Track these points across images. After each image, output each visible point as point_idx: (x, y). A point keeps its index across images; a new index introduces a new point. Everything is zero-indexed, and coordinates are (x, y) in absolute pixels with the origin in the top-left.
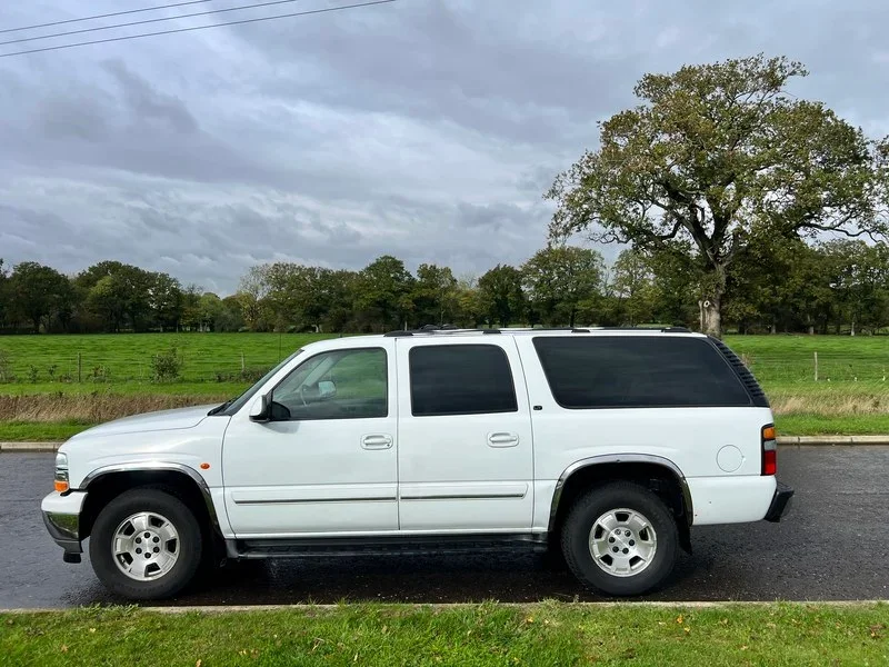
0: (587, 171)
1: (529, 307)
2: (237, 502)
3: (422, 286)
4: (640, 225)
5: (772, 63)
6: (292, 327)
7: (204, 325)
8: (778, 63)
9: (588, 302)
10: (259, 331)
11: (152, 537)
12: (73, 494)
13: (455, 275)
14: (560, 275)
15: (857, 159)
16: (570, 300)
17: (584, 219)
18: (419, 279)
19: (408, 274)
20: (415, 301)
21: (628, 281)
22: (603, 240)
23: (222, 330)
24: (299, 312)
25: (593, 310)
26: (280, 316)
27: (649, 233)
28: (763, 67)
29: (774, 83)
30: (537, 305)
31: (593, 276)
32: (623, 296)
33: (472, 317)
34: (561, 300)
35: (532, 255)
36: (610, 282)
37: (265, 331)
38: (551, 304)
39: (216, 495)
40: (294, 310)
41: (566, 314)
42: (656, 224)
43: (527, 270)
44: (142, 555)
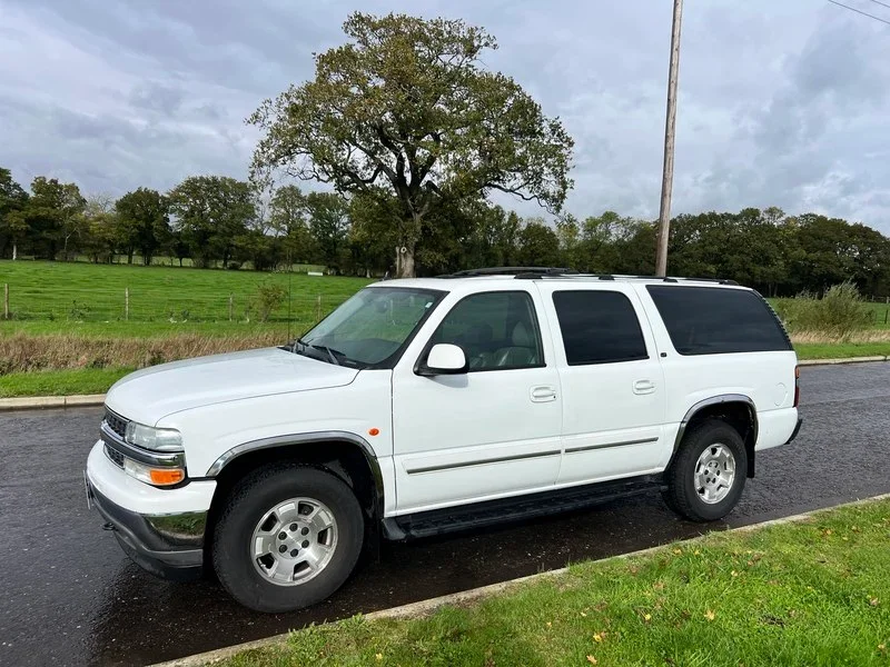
0: (295, 100)
1: (178, 238)
2: (410, 472)
3: (36, 203)
4: (345, 166)
5: (471, 31)
8: (477, 34)
9: (243, 237)
11: (299, 529)
12: (192, 484)
13: (84, 194)
14: (213, 206)
15: (533, 134)
16: (224, 234)
17: (288, 152)
18: (32, 195)
19: (17, 186)
20: (29, 221)
21: (286, 218)
22: (302, 176)
25: (249, 246)
27: (354, 176)
28: (463, 33)
29: (471, 51)
30: (187, 237)
31: (249, 212)
32: (280, 234)
33: (106, 246)
34: (214, 233)
35: (181, 181)
36: (266, 218)
38: (203, 236)
39: (385, 466)
41: (220, 250)
42: (360, 167)
43: (175, 198)
44: (287, 554)
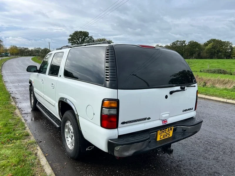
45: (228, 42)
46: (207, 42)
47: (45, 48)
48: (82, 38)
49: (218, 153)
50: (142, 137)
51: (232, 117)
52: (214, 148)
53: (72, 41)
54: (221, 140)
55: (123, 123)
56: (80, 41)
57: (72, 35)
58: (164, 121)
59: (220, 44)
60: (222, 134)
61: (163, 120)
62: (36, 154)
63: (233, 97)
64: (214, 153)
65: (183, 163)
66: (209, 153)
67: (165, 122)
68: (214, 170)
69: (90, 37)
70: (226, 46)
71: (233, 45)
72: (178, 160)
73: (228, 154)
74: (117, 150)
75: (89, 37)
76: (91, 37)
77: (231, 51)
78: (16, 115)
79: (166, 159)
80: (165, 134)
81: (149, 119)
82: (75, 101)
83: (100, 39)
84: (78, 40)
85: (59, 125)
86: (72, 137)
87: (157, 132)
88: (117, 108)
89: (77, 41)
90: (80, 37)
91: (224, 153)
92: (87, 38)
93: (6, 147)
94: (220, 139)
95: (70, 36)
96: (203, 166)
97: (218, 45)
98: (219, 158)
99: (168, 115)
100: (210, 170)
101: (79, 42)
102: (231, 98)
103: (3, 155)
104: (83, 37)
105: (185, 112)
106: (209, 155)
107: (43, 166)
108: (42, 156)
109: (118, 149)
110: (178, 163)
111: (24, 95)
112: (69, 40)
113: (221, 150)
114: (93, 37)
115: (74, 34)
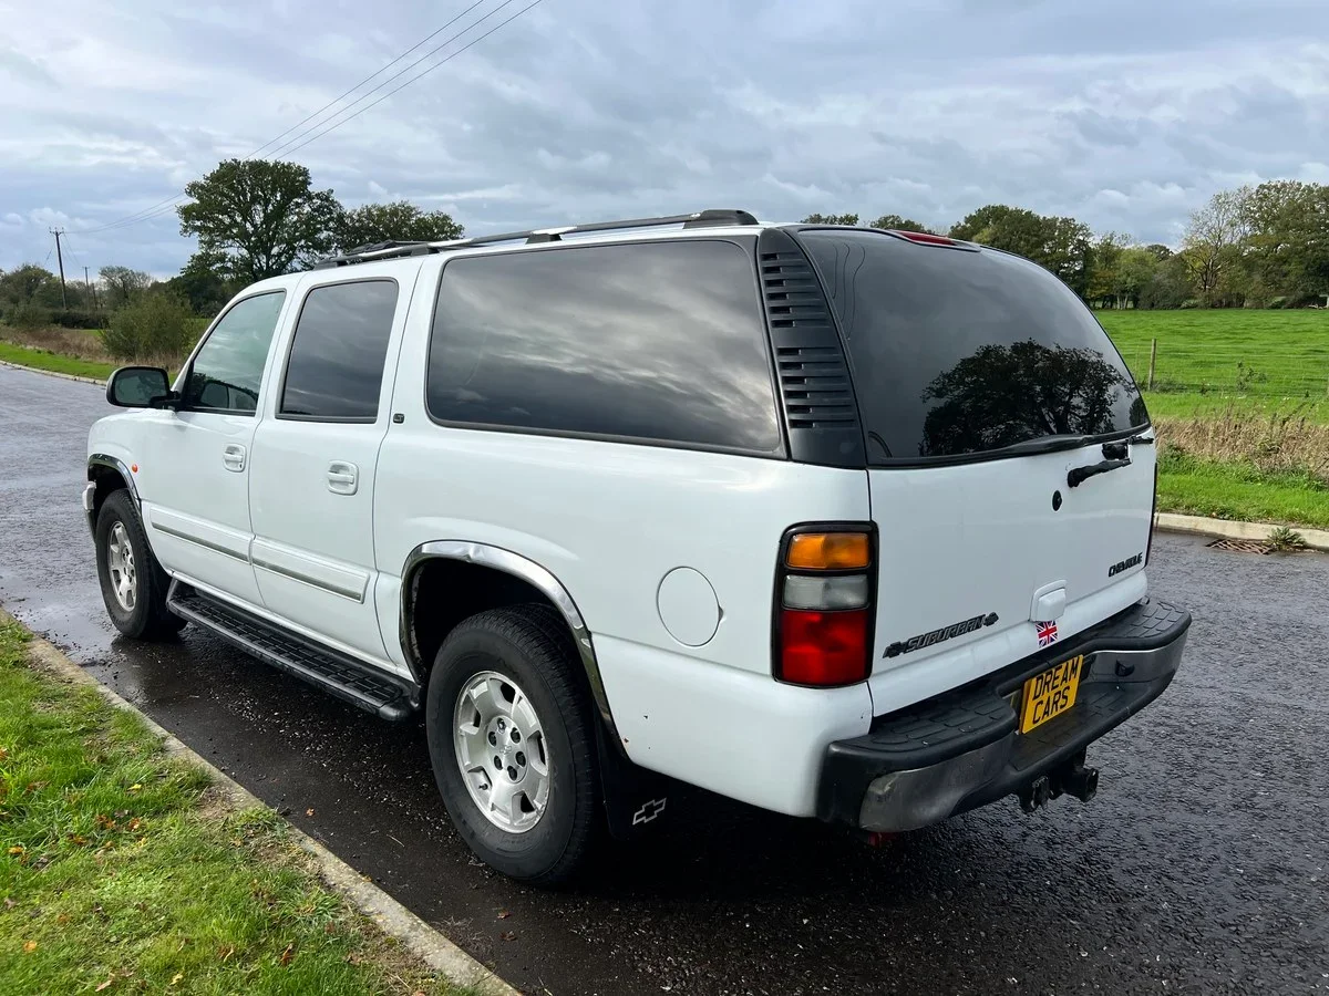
2: (153, 526)
6: (1280, 299)
7: (1122, 299)
10: (1213, 307)
23: (1152, 306)
24: (1294, 268)
26: (1257, 278)
37: (1229, 305)
39: (144, 512)
40: (1285, 268)
44: (127, 576)
45: (1065, 221)
46: (968, 220)
47: (27, 269)
48: (267, 202)
49: (1238, 775)
50: (987, 720)
51: (1218, 599)
52: (1210, 753)
53: (205, 218)
54: (1226, 713)
55: (894, 650)
56: (258, 219)
57: (202, 187)
58: (1045, 628)
59: (1029, 233)
60: (1212, 683)
61: (1041, 624)
62: (321, 878)
63: (1187, 501)
64: (1223, 779)
65: (1105, 844)
66: (1201, 778)
67: (1047, 633)
68: (1263, 858)
69: (318, 196)
70: (1059, 245)
71: (1091, 239)
72: (1075, 828)
73: (1287, 774)
74: (880, 793)
75: (310, 197)
76: (327, 199)
77: (1085, 267)
78: (54, 673)
79: (1011, 835)
80: (1052, 693)
81: (992, 619)
82: (556, 550)
83: (382, 210)
84: (247, 215)
85: (394, 707)
86: (515, 764)
87: (1020, 686)
88: (870, 573)
89: (239, 219)
90: (255, 200)
91: (1267, 771)
92: (298, 205)
93: (115, 864)
94: (1217, 711)
95: (193, 189)
96: (1204, 843)
97: (1021, 239)
98: (1255, 800)
99: (1061, 594)
100: (1242, 860)
101: (248, 225)
102: (1176, 505)
103: (130, 911)
104: (273, 194)
105: (1117, 576)
106: (1208, 790)
107: (404, 940)
108: (360, 886)
109: (887, 788)
110: (1085, 847)
111: (22, 555)
112: (187, 213)
113: (1244, 758)
114: (334, 197)
115: (215, 178)
